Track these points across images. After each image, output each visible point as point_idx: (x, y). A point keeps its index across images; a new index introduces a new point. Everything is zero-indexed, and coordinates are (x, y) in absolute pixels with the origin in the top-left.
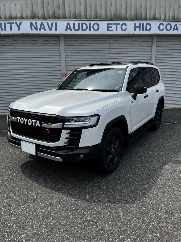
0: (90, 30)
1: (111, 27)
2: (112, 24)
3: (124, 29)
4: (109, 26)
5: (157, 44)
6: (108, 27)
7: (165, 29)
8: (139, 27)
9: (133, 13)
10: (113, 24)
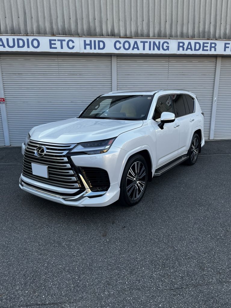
0: (28, 47)
1: (55, 44)
2: (55, 40)
3: (71, 46)
4: (52, 42)
5: (118, 65)
6: (51, 44)
7: (122, 48)
8: (90, 45)
9: (85, 27)
10: (57, 40)
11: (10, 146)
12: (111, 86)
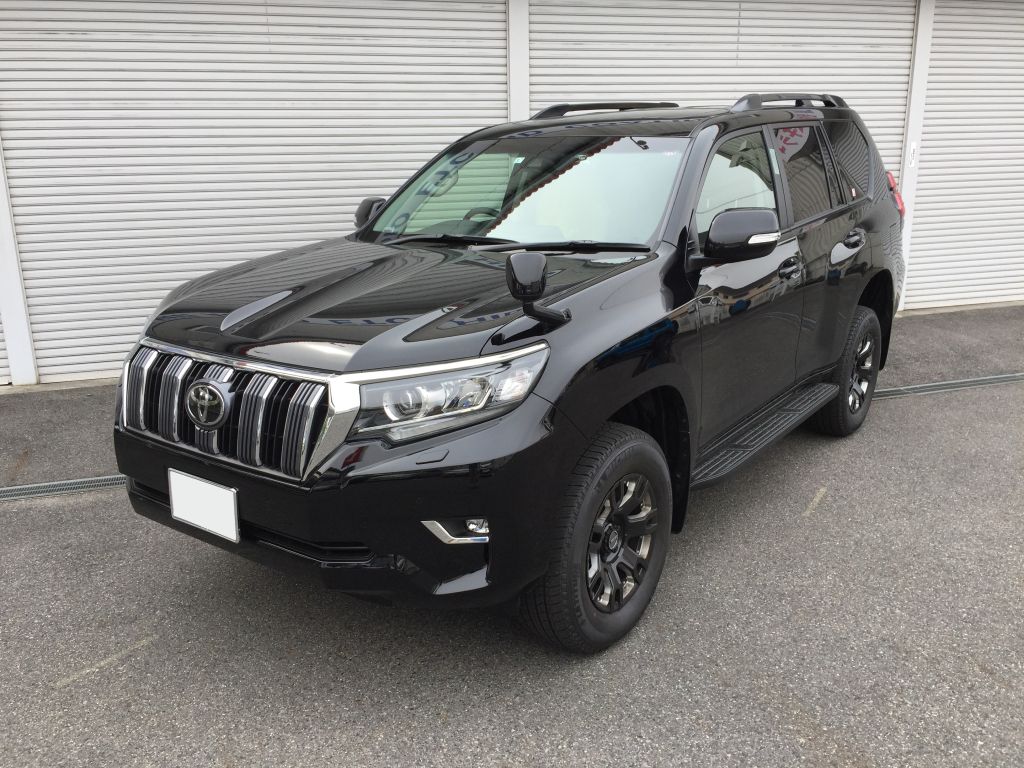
11: (39, 383)
12: (502, 96)
